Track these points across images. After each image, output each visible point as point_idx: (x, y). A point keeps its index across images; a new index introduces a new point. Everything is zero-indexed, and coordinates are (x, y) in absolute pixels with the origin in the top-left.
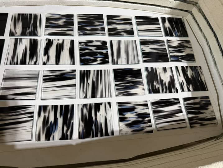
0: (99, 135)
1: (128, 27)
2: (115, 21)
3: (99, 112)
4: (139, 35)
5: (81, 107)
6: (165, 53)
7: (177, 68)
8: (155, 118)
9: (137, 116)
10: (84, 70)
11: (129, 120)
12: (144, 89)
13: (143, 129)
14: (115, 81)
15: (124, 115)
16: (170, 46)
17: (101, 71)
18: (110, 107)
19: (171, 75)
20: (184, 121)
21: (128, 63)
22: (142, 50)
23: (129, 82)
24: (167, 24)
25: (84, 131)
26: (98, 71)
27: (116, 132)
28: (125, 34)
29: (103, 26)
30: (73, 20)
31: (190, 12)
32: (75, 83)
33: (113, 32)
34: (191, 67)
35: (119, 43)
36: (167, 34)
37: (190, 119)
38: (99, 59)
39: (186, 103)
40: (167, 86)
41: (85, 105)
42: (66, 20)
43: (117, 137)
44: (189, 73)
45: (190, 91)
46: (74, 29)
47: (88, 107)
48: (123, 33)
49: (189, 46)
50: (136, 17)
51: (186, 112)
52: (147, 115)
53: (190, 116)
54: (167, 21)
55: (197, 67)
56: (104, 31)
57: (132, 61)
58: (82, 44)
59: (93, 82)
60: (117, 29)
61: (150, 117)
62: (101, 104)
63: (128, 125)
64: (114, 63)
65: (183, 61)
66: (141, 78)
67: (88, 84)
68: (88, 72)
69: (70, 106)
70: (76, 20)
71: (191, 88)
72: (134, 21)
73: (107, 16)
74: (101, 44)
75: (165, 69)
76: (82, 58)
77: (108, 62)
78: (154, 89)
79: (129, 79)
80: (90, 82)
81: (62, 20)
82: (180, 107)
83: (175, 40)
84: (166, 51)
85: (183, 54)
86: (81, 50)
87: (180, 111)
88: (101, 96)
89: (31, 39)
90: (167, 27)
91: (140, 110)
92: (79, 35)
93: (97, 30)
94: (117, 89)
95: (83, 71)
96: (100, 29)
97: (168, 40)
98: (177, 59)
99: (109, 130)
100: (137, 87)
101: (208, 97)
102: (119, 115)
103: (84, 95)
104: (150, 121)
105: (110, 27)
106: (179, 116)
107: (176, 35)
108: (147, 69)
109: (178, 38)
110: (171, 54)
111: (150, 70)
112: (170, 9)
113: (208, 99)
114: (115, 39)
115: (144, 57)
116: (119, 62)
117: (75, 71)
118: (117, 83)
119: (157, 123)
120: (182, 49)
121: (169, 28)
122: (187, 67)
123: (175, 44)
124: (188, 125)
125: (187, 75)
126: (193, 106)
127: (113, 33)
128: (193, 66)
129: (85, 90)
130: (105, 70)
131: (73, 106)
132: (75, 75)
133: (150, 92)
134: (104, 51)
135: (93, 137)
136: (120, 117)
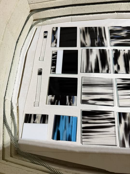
42: (127, 32)
89: (100, 50)
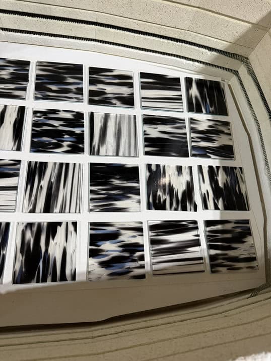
0: (49, 278)
1: (124, 91)
2: (102, 78)
3: (53, 238)
4: (143, 107)
5: (22, 227)
6: (184, 140)
7: (200, 168)
8: (152, 252)
9: (121, 249)
10: (36, 163)
11: (107, 255)
12: (139, 202)
13: (128, 271)
14: (91, 185)
15: (99, 246)
16: (193, 130)
17: (67, 165)
18: (76, 230)
19: (189, 180)
20: (201, 261)
21: (117, 155)
22: (145, 133)
23: (116, 188)
24: (194, 91)
25: (23, 270)
26: (61, 165)
27: (81, 274)
28: (118, 103)
29: (80, 86)
30: (28, 70)
31: (236, 73)
32: (18, 184)
33: (98, 98)
34: (225, 168)
35: (106, 117)
36: (191, 109)
37: (212, 258)
38: (65, 144)
39: (208, 229)
40: (180, 197)
41: (30, 225)
42: (14, 70)
43: (81, 283)
44: (221, 178)
45: (218, 209)
46: (28, 88)
47: (35, 229)
48: (114, 101)
49: (226, 131)
50: (141, 73)
51: (207, 244)
52: (140, 247)
53: (213, 252)
54: (194, 85)
55: (235, 168)
56: (82, 94)
57: (124, 150)
58: (38, 115)
59: (50, 185)
60: (106, 93)
61: (143, 251)
62: (60, 224)
63: (103, 264)
64: (92, 152)
65: (212, 156)
66: (138, 182)
67: (40, 188)
68: (43, 166)
69: (3, 225)
70: (33, 72)
71: (220, 205)
72: (137, 81)
73: (91, 68)
74: (73, 118)
75: (179, 169)
76: (35, 140)
77: (82, 150)
78: (157, 202)
79: (116, 182)
80: (45, 183)
81: (8, 70)
82: (198, 236)
83: (204, 120)
84: (186, 138)
85: (215, 145)
86: (35, 125)
87: (197, 243)
88: (62, 211)
90: (193, 96)
91: (128, 237)
92: (36, 98)
93: (68, 91)
94: (92, 199)
95: (33, 164)
96: (74, 90)
97: (192, 119)
98: (203, 153)
99: (68, 272)
100: (129, 198)
101: (247, 222)
102: (91, 245)
103: (31, 207)
104: (142, 258)
105: (93, 88)
106: (194, 252)
107: (206, 111)
108: (149, 166)
109: (210, 117)
110: (193, 144)
111: (154, 168)
112: (201, 65)
113: (248, 225)
114: (99, 111)
115: (146, 146)
116: (102, 151)
117: (18, 162)
118: (93, 188)
119: (154, 261)
120: (214, 137)
121: (196, 98)
122: (218, 168)
123: (203, 127)
124: (208, 268)
125: (216, 182)
126: (220, 236)
127: (96, 98)
128: (228, 167)
129: (33, 198)
130: (75, 164)
131: (8, 225)
132: (19, 169)
133: (149, 208)
134: (77, 131)
135: (38, 281)
136: (90, 249)
